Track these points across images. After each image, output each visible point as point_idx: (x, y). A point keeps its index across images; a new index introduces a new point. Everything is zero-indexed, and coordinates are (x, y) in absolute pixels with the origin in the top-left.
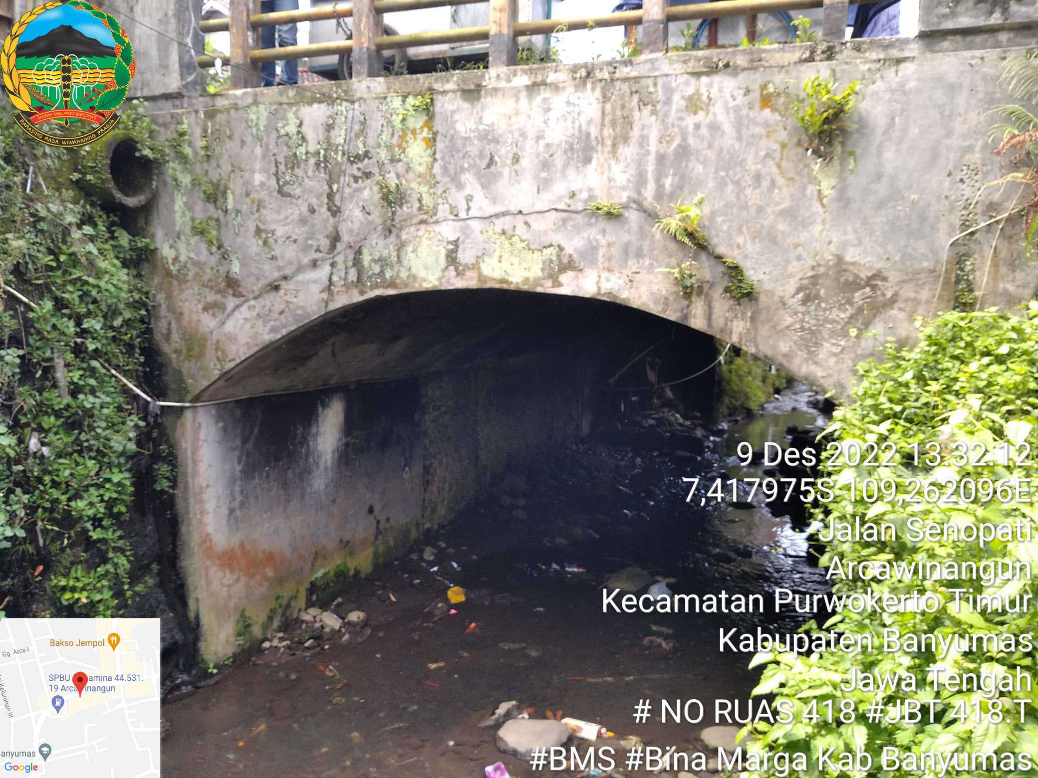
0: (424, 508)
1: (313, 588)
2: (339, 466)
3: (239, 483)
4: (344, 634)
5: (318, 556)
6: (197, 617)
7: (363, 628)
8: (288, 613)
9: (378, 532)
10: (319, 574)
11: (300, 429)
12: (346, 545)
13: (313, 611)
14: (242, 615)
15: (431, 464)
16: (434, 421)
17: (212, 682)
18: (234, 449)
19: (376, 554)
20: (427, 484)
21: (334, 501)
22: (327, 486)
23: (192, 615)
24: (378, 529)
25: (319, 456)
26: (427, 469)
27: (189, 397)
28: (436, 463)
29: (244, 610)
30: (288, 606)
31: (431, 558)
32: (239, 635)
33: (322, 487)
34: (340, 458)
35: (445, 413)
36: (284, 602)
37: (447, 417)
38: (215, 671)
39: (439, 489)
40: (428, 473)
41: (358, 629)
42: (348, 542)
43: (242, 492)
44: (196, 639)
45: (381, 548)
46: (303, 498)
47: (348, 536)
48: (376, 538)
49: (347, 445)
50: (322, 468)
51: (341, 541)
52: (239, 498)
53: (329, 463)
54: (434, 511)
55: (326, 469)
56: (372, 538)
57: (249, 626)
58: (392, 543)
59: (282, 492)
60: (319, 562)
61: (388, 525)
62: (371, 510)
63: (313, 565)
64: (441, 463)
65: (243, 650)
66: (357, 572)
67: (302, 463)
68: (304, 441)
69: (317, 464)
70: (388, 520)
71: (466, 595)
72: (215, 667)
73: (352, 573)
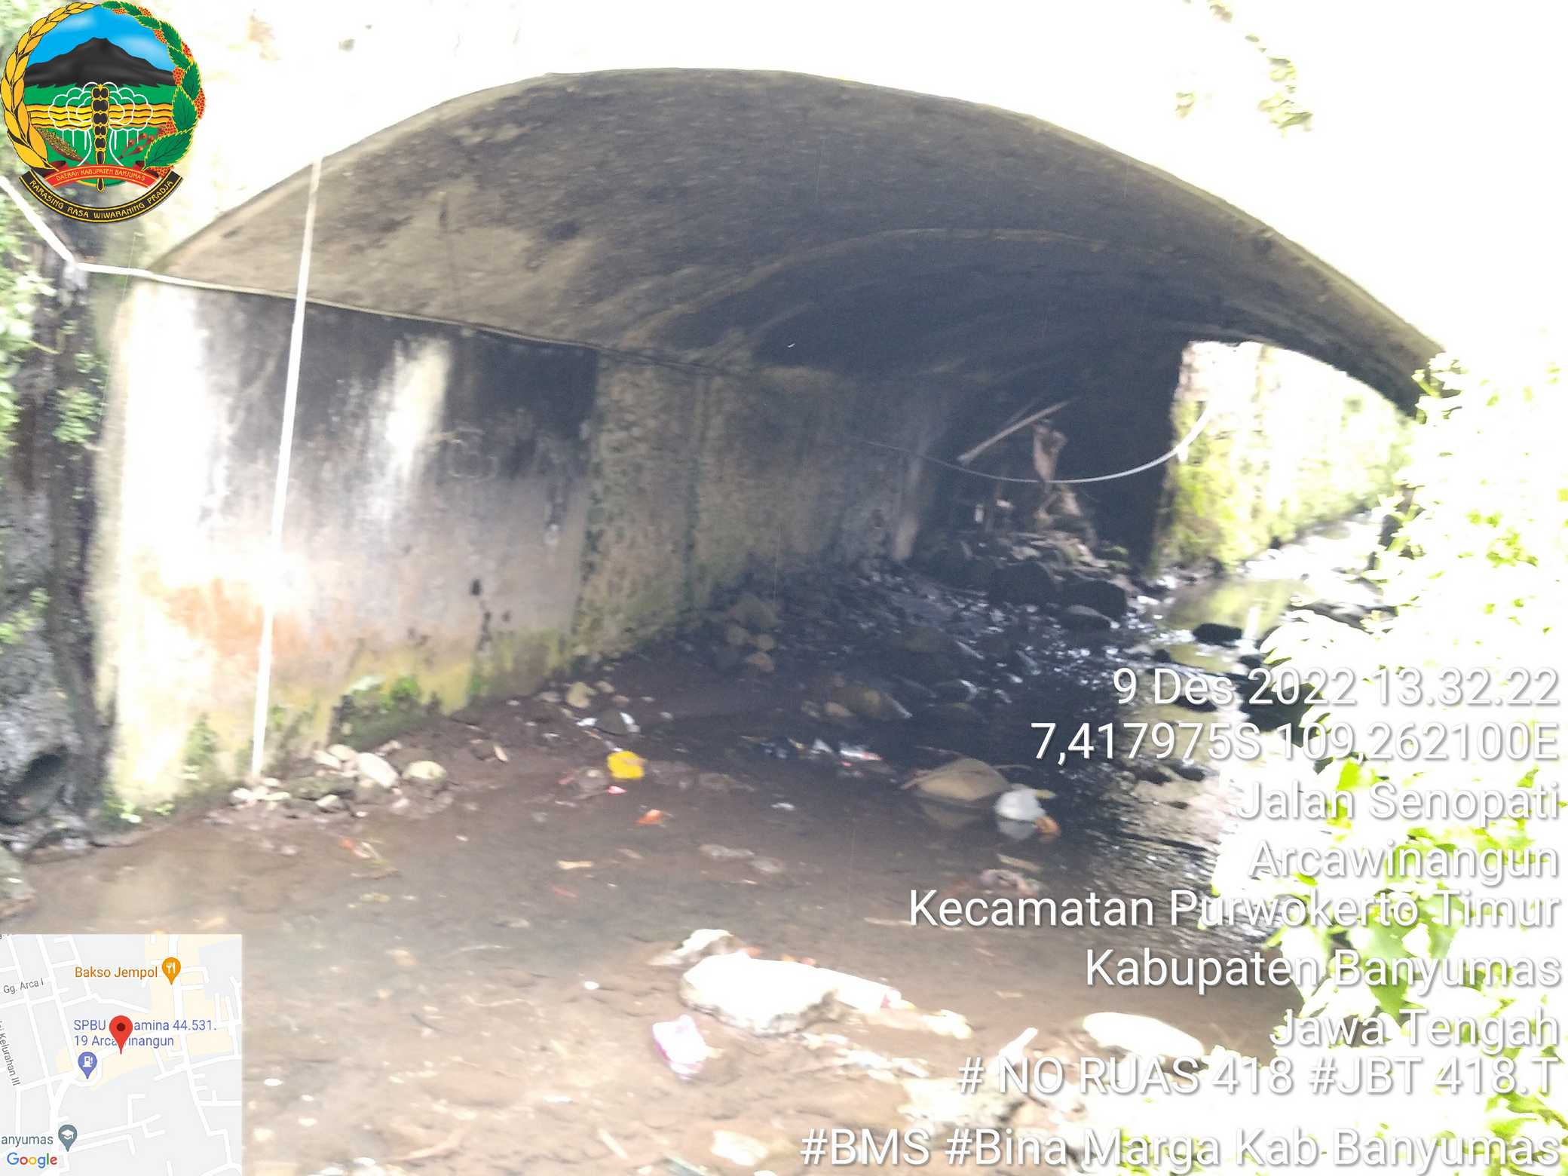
0: (579, 614)
1: (346, 710)
2: (424, 483)
3: (225, 460)
4: (398, 798)
5: (364, 648)
6: (112, 706)
7: (436, 792)
8: (292, 745)
9: (486, 637)
10: (363, 684)
11: (355, 390)
12: (418, 641)
13: (341, 751)
14: (202, 726)
15: (601, 534)
16: (617, 450)
17: (126, 839)
18: (224, 390)
19: (476, 678)
20: (590, 568)
21: (407, 549)
22: (396, 516)
23: (101, 699)
24: (485, 628)
25: (389, 451)
26: (592, 541)
27: (147, 259)
28: (610, 535)
29: (205, 716)
30: (293, 732)
31: (583, 704)
32: (191, 761)
33: (387, 516)
34: (428, 469)
35: (638, 439)
36: (287, 722)
37: (642, 448)
38: (136, 819)
39: (611, 586)
40: (594, 548)
41: (428, 793)
42: (425, 639)
43: (229, 481)
44: (104, 750)
45: (488, 669)
46: (347, 526)
47: (424, 628)
48: (480, 647)
49: (444, 445)
50: (389, 479)
51: (411, 633)
52: (222, 491)
53: (406, 473)
54: (596, 624)
55: (398, 481)
56: (471, 642)
57: (211, 749)
58: (509, 665)
59: (307, 502)
60: (365, 662)
61: (506, 627)
62: (476, 589)
63: (352, 664)
64: (620, 536)
65: (196, 795)
66: (435, 703)
67: (352, 454)
68: (361, 414)
69: (381, 467)
70: (506, 617)
71: (645, 767)
72: (137, 811)
73: (425, 700)
